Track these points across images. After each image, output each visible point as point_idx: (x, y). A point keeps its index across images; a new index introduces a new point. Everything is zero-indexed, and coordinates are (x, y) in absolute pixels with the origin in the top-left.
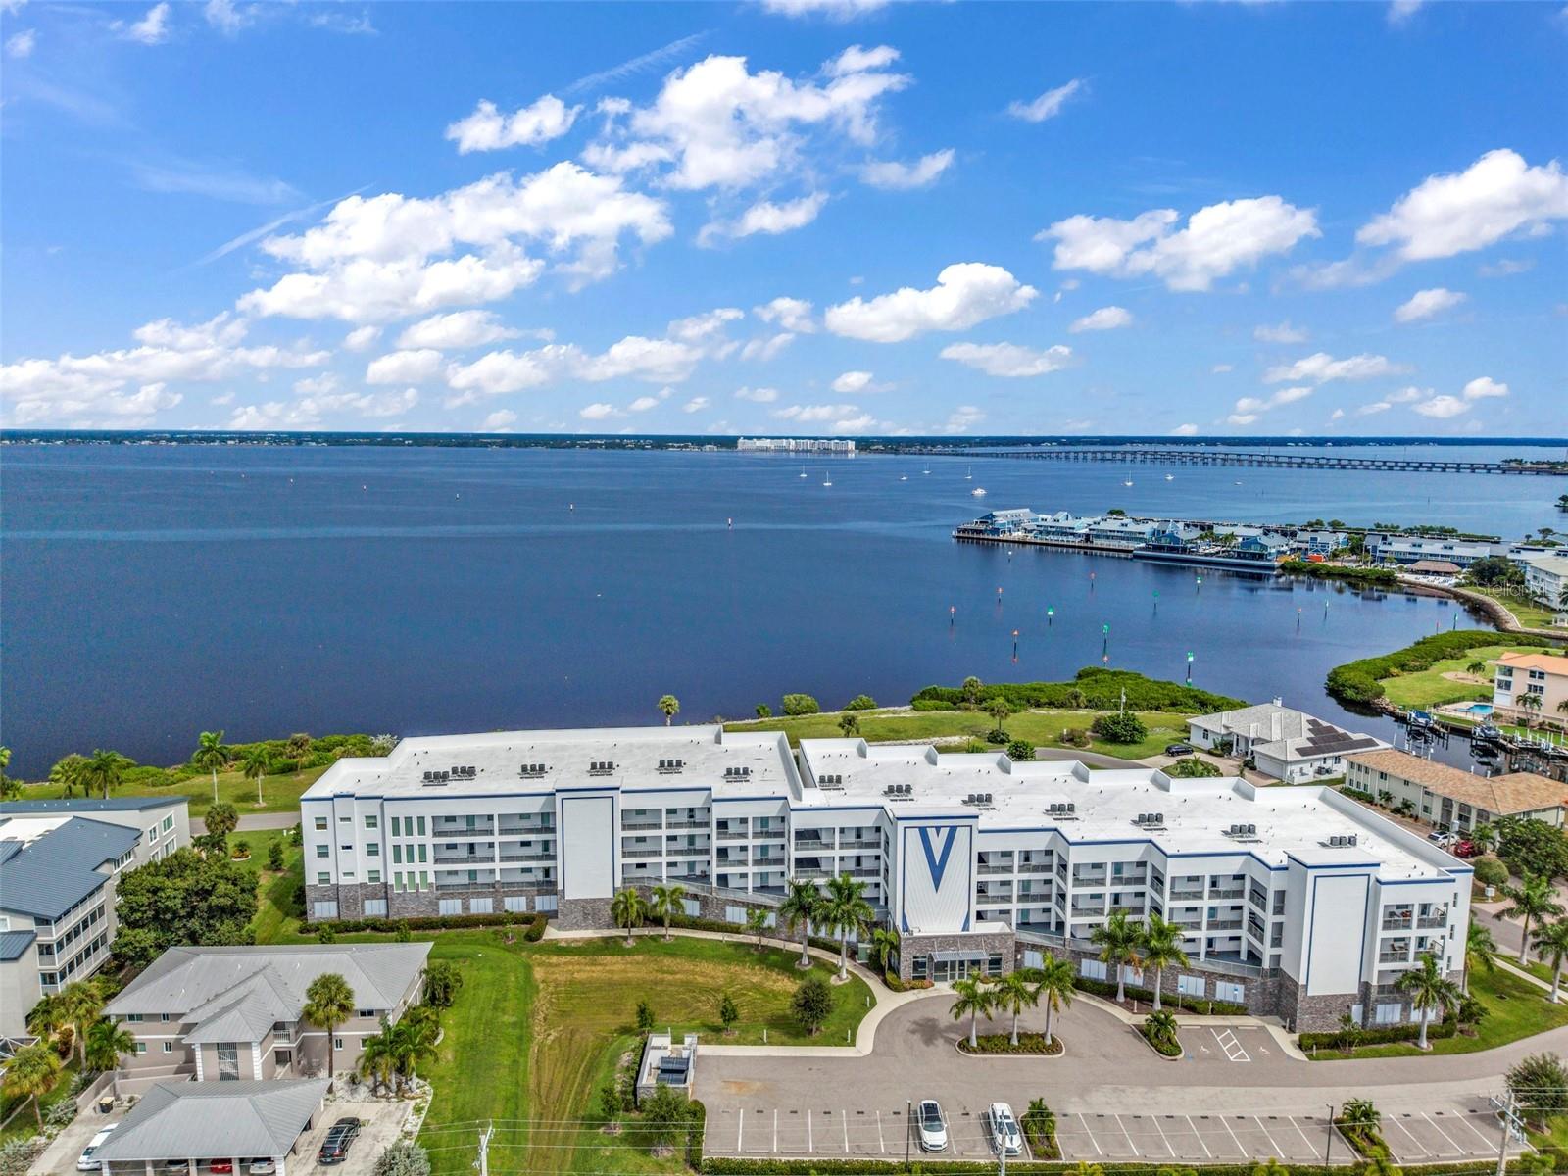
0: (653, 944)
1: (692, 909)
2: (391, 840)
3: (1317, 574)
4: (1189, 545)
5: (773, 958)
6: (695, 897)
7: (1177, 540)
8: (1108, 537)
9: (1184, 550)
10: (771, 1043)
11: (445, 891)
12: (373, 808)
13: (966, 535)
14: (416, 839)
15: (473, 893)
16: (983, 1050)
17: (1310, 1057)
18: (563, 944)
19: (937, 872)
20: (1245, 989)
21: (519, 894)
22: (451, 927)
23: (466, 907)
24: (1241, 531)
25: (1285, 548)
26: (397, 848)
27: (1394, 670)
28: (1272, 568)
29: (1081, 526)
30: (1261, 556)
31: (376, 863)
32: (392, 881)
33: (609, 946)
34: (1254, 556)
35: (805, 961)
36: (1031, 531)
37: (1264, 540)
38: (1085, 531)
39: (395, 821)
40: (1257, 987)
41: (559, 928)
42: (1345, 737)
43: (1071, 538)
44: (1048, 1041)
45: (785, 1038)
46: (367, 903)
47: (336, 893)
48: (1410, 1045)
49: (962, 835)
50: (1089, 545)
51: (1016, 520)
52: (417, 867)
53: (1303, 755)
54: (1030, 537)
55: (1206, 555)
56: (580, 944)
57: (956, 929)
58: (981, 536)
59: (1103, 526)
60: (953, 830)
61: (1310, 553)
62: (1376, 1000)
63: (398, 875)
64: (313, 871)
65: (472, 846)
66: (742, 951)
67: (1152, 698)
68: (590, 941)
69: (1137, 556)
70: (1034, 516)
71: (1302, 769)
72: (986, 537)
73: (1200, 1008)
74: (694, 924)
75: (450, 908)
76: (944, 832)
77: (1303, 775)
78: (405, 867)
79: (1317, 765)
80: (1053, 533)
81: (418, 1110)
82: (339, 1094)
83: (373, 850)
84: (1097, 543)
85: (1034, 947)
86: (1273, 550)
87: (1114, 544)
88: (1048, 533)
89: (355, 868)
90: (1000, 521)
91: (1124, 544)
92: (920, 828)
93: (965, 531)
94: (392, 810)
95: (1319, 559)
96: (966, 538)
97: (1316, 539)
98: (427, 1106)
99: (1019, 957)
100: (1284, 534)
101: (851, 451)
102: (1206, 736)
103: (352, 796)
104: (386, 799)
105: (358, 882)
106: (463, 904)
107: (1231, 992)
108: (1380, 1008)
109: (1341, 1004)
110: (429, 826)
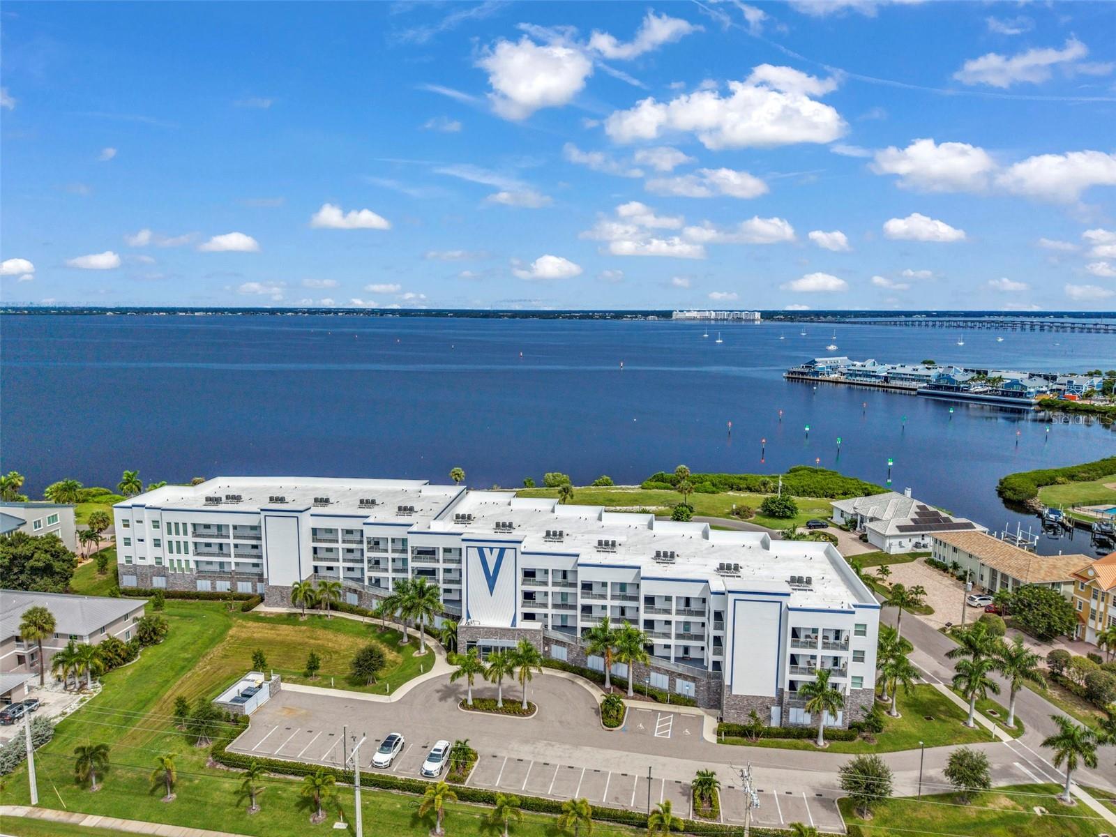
0: (318, 620)
1: (352, 599)
2: (167, 538)
3: (1068, 410)
4: (962, 386)
5: (388, 635)
6: (355, 591)
7: (953, 381)
8: (902, 379)
9: (958, 389)
10: (335, 687)
11: (202, 575)
12: (156, 515)
13: (794, 376)
14: (181, 538)
15: (218, 577)
16: (474, 708)
17: (719, 741)
18: (262, 615)
19: (491, 580)
20: (696, 686)
21: (247, 580)
22: (202, 599)
23: (214, 587)
24: (1010, 376)
25: (1044, 389)
26: (170, 543)
27: (1059, 479)
28: (1030, 405)
29: (882, 370)
30: (1021, 395)
31: (158, 552)
32: (167, 565)
33: (290, 619)
34: (1015, 394)
35: (406, 639)
36: (844, 374)
37: (1026, 382)
38: (885, 374)
39: (169, 524)
40: (703, 686)
41: (266, 606)
42: (947, 520)
43: (873, 379)
44: (525, 707)
45: (347, 685)
46: (155, 579)
47: (134, 570)
48: (811, 742)
49: (509, 554)
50: (886, 384)
51: (833, 364)
52: (183, 557)
53: (901, 531)
54: (843, 379)
55: (976, 393)
56: (272, 616)
57: (507, 624)
58: (805, 377)
59: (899, 370)
60: (502, 550)
61: (1067, 393)
62: (788, 704)
63: (171, 561)
64: (122, 553)
65: (221, 545)
66: (371, 630)
67: (829, 488)
68: (280, 615)
69: (920, 393)
70: (850, 362)
71: (900, 543)
72: (808, 377)
73: (660, 697)
74: (351, 610)
75: (204, 586)
76: (496, 552)
77: (901, 547)
78: (175, 556)
79: (914, 540)
80: (860, 376)
81: (82, 701)
82: (45, 686)
83: (157, 543)
84: (893, 383)
85: (558, 642)
86: (1032, 390)
87: (906, 384)
88: (856, 375)
89: (145, 555)
90: (820, 365)
91: (913, 385)
92: (478, 548)
93: (794, 373)
94: (168, 517)
95: (1074, 398)
96: (794, 378)
97: (1072, 382)
98: (89, 699)
99: (546, 649)
100: (1046, 378)
101: (758, 319)
102: (842, 516)
103: (143, 506)
104: (163, 510)
105: (148, 564)
106: (212, 584)
107: (685, 688)
108: (792, 711)
109: (761, 704)
110: (190, 529)
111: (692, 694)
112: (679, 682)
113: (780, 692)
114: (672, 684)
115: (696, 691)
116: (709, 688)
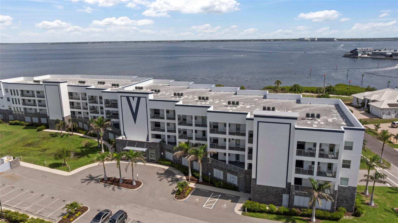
2: (11, 97)
11: (27, 114)
12: (6, 86)
13: (346, 56)
14: (17, 97)
15: (33, 115)
17: (243, 214)
19: (135, 115)
20: (238, 178)
21: (44, 117)
26: (13, 99)
29: (389, 52)
31: (9, 103)
32: (13, 109)
39: (11, 90)
40: (242, 178)
46: (9, 115)
47: (1, 112)
50: (391, 58)
52: (18, 106)
53: (391, 106)
57: (144, 140)
58: (352, 56)
60: (139, 98)
62: (294, 194)
65: (34, 101)
73: (217, 184)
75: (28, 119)
76: (136, 99)
77: (390, 115)
78: (15, 105)
83: (8, 100)
85: (168, 150)
88: (376, 55)
89: (5, 105)
92: (126, 97)
94: (10, 87)
99: (162, 153)
102: (357, 101)
104: (8, 84)
105: (6, 109)
106: (31, 119)
107: (232, 179)
108: (296, 198)
109: (276, 192)
110: (20, 93)
111: (236, 183)
112: (229, 175)
113: (288, 185)
114: (225, 176)
115: (238, 182)
116: (245, 180)
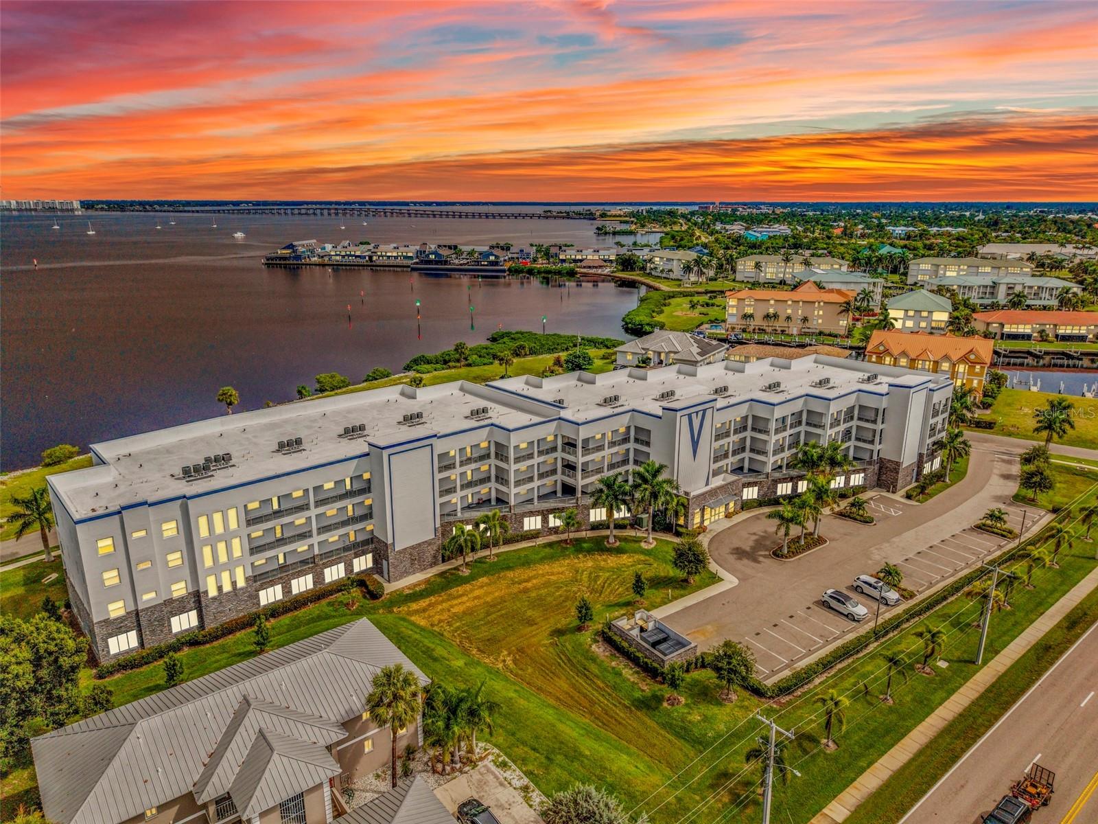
0: (483, 565)
4: (448, 259)
5: (585, 545)
7: (440, 256)
9: (446, 262)
10: (674, 598)
11: (263, 580)
16: (794, 554)
17: (919, 502)
19: (696, 445)
20: (865, 475)
22: (278, 615)
23: (288, 591)
24: (476, 248)
25: (507, 257)
30: (496, 263)
33: (449, 580)
34: (492, 263)
38: (368, 254)
40: (870, 472)
41: (395, 579)
43: (358, 259)
44: (817, 536)
45: (677, 592)
46: (175, 620)
47: (135, 620)
48: (942, 482)
49: (709, 415)
50: (372, 263)
54: (327, 261)
55: (460, 265)
60: (705, 412)
62: (925, 462)
66: (557, 548)
69: (413, 269)
75: (271, 596)
76: (700, 414)
81: (502, 765)
84: (379, 261)
85: (750, 484)
86: (501, 259)
90: (300, 249)
92: (689, 415)
93: (272, 258)
95: (526, 263)
96: (273, 263)
97: (523, 251)
98: (505, 759)
99: (742, 494)
100: (503, 248)
101: (77, 210)
102: (628, 357)
103: (144, 503)
104: (188, 498)
105: (161, 601)
106: (283, 588)
108: (926, 466)
110: (242, 515)
111: (861, 483)
112: (853, 477)
113: (921, 455)
114: (847, 480)
115: (865, 479)
116: (874, 473)
